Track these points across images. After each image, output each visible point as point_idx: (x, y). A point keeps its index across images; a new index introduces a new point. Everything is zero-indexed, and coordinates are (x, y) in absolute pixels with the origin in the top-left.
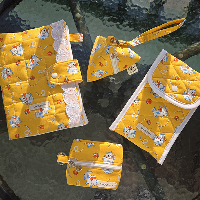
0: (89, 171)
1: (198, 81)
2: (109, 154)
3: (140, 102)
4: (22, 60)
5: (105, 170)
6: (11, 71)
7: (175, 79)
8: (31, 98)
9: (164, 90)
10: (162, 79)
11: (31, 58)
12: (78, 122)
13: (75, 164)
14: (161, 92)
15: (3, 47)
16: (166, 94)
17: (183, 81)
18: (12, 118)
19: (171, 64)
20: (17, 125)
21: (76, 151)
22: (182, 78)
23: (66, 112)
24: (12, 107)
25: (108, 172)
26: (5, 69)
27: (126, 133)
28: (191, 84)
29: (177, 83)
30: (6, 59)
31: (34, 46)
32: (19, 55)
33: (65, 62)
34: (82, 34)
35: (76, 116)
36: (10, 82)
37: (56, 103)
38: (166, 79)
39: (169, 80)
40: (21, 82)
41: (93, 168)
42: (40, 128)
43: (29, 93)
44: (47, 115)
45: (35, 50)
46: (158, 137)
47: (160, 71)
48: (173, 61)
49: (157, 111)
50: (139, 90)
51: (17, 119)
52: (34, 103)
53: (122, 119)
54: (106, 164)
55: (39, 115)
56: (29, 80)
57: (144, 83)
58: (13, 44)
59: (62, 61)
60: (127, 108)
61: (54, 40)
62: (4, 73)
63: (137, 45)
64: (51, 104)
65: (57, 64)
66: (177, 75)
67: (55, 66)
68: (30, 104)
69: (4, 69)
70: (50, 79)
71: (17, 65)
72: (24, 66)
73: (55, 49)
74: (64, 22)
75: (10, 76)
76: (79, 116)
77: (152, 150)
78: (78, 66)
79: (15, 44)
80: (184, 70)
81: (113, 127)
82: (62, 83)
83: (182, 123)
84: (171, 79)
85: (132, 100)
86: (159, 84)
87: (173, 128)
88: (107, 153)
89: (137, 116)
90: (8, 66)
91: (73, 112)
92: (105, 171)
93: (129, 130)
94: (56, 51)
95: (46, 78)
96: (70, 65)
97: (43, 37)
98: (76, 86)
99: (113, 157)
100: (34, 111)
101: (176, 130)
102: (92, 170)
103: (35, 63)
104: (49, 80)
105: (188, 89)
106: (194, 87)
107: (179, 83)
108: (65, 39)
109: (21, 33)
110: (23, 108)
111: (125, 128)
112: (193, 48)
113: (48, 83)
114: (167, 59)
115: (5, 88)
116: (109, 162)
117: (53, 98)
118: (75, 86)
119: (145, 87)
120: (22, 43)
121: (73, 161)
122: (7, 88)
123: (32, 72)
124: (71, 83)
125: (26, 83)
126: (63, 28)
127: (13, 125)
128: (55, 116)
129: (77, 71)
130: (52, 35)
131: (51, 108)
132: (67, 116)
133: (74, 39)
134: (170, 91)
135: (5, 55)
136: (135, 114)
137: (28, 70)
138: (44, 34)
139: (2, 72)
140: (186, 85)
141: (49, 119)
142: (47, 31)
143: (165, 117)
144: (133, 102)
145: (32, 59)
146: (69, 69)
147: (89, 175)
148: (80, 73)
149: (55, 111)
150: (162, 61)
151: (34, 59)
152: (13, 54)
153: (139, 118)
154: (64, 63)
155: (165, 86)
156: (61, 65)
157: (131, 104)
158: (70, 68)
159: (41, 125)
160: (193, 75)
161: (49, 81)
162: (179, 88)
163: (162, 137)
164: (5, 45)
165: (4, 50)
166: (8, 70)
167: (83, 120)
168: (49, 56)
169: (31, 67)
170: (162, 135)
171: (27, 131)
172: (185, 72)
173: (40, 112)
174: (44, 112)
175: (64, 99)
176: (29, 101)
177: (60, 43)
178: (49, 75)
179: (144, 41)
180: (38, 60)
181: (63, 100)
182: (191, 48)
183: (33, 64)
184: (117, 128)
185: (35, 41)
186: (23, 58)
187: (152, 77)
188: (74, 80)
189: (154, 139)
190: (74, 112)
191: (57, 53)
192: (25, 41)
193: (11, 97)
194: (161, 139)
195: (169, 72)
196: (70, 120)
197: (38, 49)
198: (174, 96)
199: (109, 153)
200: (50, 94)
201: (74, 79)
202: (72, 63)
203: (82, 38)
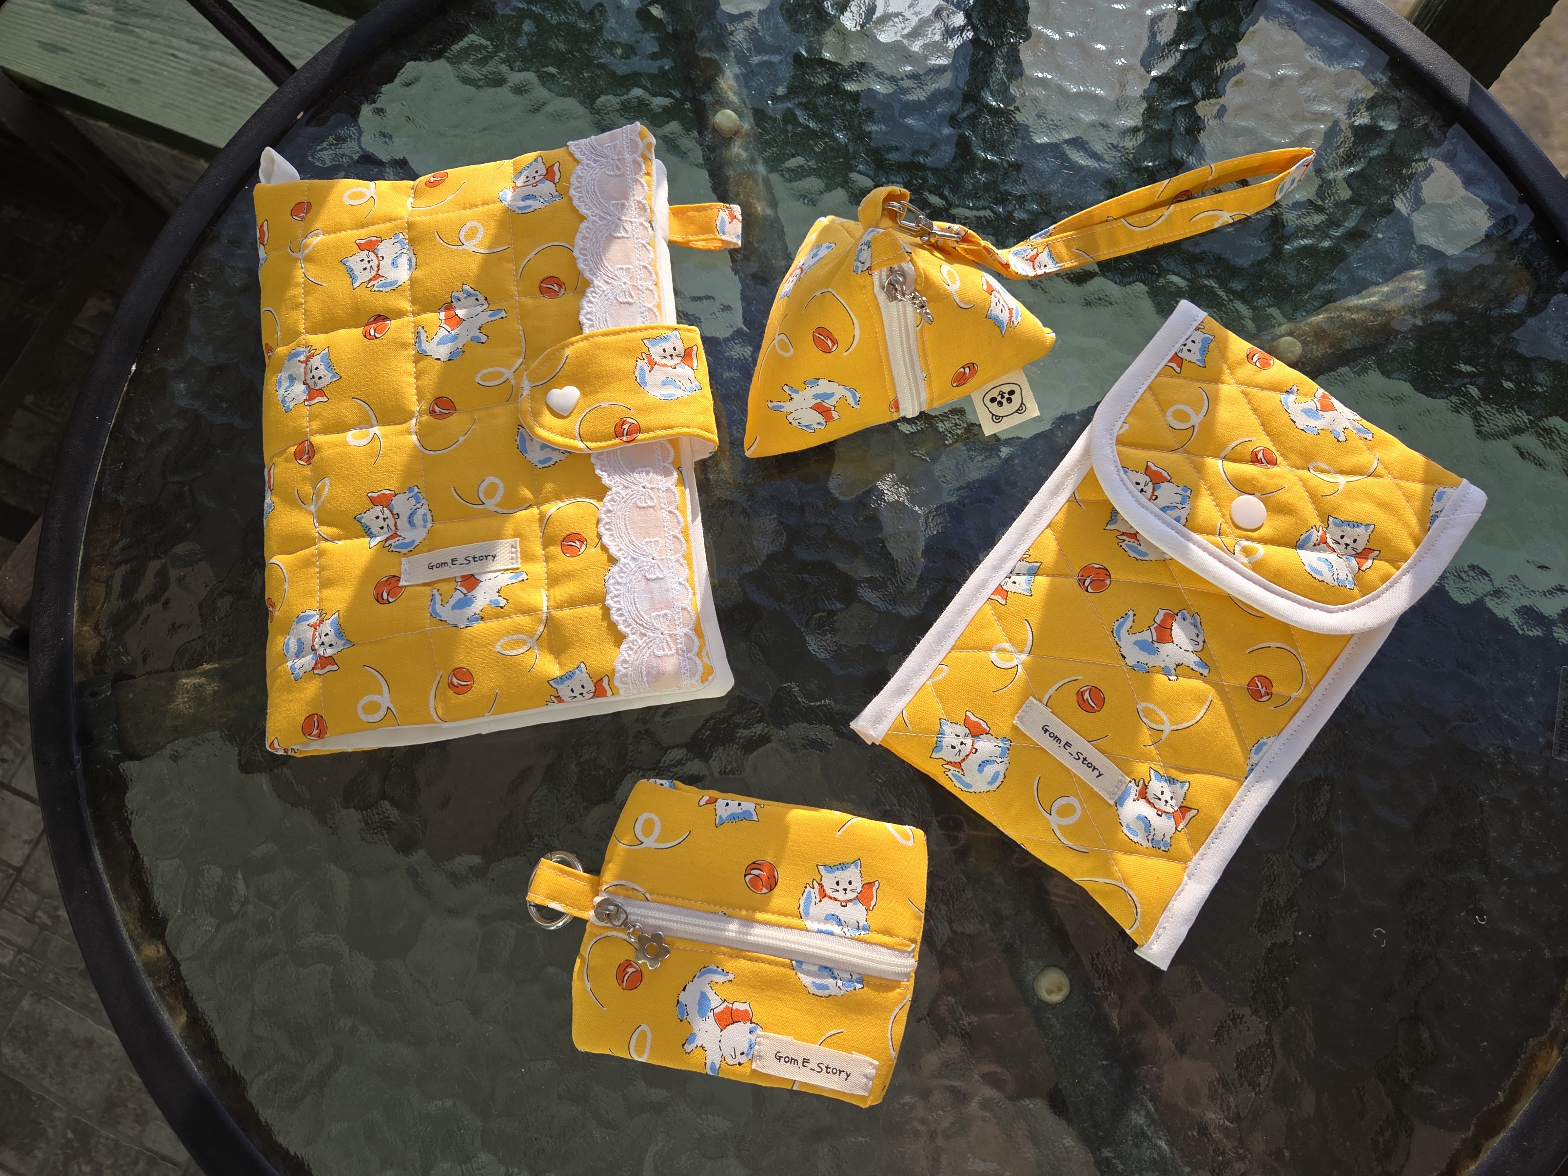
0: (714, 972)
1: (1387, 481)
2: (843, 876)
3: (1042, 581)
4: (400, 314)
5: (808, 973)
6: (329, 367)
7: (1248, 457)
8: (418, 519)
9: (1183, 514)
10: (1176, 457)
11: (449, 307)
12: (670, 664)
13: (632, 918)
14: (1169, 525)
15: (306, 246)
16: (1197, 537)
17: (1301, 472)
18: (300, 619)
19: (1227, 376)
20: (323, 662)
21: (649, 842)
22: (1294, 457)
23: (609, 602)
24: (308, 563)
25: (826, 987)
26: (302, 358)
27: (948, 754)
28: (1348, 494)
29: (1263, 479)
30: (315, 304)
31: (470, 246)
32: (384, 285)
33: (631, 331)
34: (737, 209)
35: (664, 628)
36: (315, 425)
37: (555, 550)
38: (1198, 459)
39: (1215, 465)
40: (376, 430)
41: (740, 950)
42: (451, 685)
43: (410, 489)
44: (497, 611)
45: (473, 266)
46: (1143, 795)
47: (1163, 411)
48: (1240, 363)
49: (1139, 637)
50: (1039, 514)
51: (327, 627)
52: (431, 543)
53: (928, 672)
54: (820, 932)
55: (454, 608)
56: (425, 418)
57: (1067, 475)
58: (364, 233)
59: (612, 328)
60: (962, 611)
61: (582, 218)
62: (292, 379)
63: (1040, 272)
64: (527, 557)
65: (582, 340)
66: (1262, 442)
67: (574, 349)
68: (412, 549)
69: (297, 354)
70: (536, 414)
71: (366, 335)
72: (404, 346)
73: (581, 265)
74: (642, 136)
75: (321, 392)
76: (681, 631)
77: (1105, 866)
78: (701, 363)
79: (372, 230)
80: (1307, 412)
81: (878, 719)
82: (603, 444)
83: (1296, 721)
84: (1225, 458)
85: (996, 568)
86: (1156, 479)
87: (1237, 749)
88: (831, 868)
89: (1023, 657)
90: (318, 340)
91: (647, 605)
92: (807, 980)
93: (969, 741)
94: (587, 275)
95: (518, 411)
96: (656, 352)
97: (522, 204)
98: (679, 470)
99: (864, 897)
100: (427, 589)
101: (1254, 758)
102: (731, 965)
103: (464, 333)
104: (530, 420)
105: (1326, 517)
106: (1363, 510)
107: (1276, 481)
108: (642, 220)
109: (411, 183)
110: (369, 570)
111: (947, 728)
112: (1360, 309)
113: (523, 441)
114: (1204, 351)
115: (287, 460)
116: (839, 922)
117: (544, 521)
118: (673, 463)
119: (1073, 500)
120: (411, 226)
121: (619, 901)
122: (298, 456)
123: (444, 378)
124: (649, 446)
125: (402, 433)
126: (634, 161)
127: (299, 663)
128: (540, 621)
129: (688, 385)
130: (572, 192)
131: (524, 577)
132: (613, 627)
133: (692, 228)
134: (1218, 521)
135: (310, 287)
136: (1007, 646)
137: (422, 364)
138: (530, 190)
139: (284, 375)
140: (1315, 498)
141: (506, 639)
142: (549, 175)
143: (1190, 673)
144: (999, 578)
145: (452, 312)
146: (647, 368)
147: (711, 994)
148: (705, 397)
149: (544, 593)
150: (1177, 359)
151: (461, 313)
152: (353, 278)
153: (1031, 670)
154: (622, 337)
155: (1189, 494)
156: (605, 347)
157: (987, 592)
158: (652, 364)
159: (458, 672)
160: (1361, 443)
161: (531, 428)
162: (1278, 508)
163: (1167, 796)
164: (321, 237)
165: (308, 259)
166: (316, 361)
167: (699, 655)
168: (546, 300)
169: (442, 352)
170: (1171, 781)
171: (375, 698)
172: (1313, 423)
173: (458, 595)
174: (483, 597)
175: (602, 530)
176: (408, 535)
177: (611, 238)
178: (532, 397)
179: (1077, 257)
180: (485, 318)
181: (599, 537)
182: (1349, 309)
183: (455, 338)
184: (901, 725)
185: (478, 221)
186: (406, 305)
187: (1120, 442)
188: (669, 432)
189: (1120, 802)
190: (654, 605)
191: (588, 284)
192: (425, 219)
193: (312, 508)
194: (1161, 805)
195: (1214, 418)
196: (624, 646)
197: (491, 259)
198: (1246, 551)
199: (843, 866)
200: (525, 500)
201: (673, 423)
202: (665, 339)
203: (737, 228)
